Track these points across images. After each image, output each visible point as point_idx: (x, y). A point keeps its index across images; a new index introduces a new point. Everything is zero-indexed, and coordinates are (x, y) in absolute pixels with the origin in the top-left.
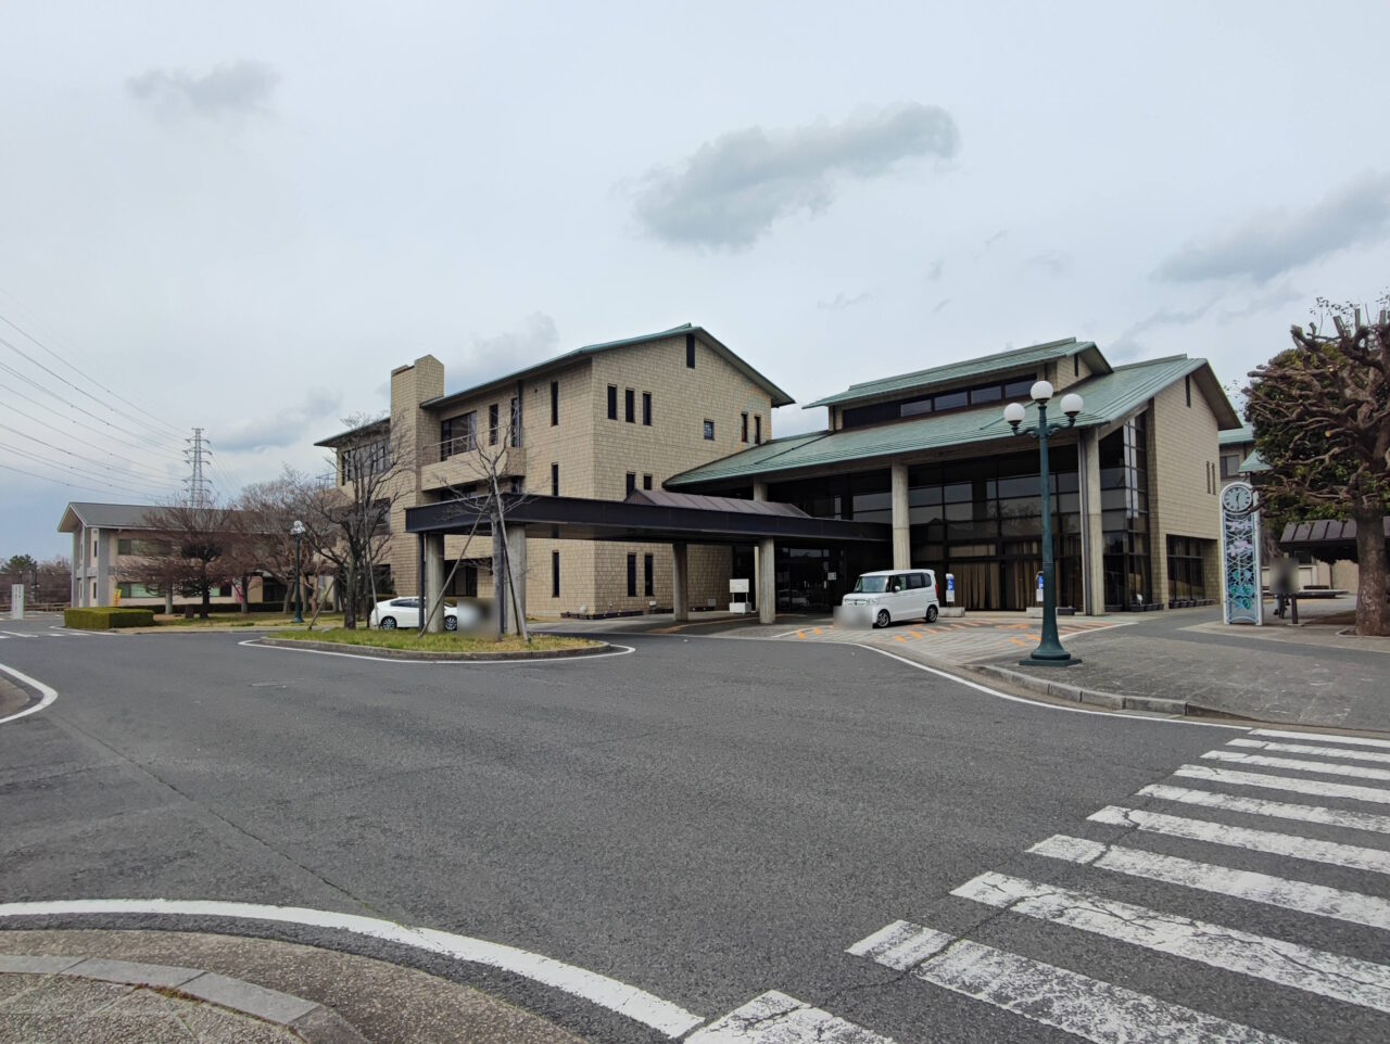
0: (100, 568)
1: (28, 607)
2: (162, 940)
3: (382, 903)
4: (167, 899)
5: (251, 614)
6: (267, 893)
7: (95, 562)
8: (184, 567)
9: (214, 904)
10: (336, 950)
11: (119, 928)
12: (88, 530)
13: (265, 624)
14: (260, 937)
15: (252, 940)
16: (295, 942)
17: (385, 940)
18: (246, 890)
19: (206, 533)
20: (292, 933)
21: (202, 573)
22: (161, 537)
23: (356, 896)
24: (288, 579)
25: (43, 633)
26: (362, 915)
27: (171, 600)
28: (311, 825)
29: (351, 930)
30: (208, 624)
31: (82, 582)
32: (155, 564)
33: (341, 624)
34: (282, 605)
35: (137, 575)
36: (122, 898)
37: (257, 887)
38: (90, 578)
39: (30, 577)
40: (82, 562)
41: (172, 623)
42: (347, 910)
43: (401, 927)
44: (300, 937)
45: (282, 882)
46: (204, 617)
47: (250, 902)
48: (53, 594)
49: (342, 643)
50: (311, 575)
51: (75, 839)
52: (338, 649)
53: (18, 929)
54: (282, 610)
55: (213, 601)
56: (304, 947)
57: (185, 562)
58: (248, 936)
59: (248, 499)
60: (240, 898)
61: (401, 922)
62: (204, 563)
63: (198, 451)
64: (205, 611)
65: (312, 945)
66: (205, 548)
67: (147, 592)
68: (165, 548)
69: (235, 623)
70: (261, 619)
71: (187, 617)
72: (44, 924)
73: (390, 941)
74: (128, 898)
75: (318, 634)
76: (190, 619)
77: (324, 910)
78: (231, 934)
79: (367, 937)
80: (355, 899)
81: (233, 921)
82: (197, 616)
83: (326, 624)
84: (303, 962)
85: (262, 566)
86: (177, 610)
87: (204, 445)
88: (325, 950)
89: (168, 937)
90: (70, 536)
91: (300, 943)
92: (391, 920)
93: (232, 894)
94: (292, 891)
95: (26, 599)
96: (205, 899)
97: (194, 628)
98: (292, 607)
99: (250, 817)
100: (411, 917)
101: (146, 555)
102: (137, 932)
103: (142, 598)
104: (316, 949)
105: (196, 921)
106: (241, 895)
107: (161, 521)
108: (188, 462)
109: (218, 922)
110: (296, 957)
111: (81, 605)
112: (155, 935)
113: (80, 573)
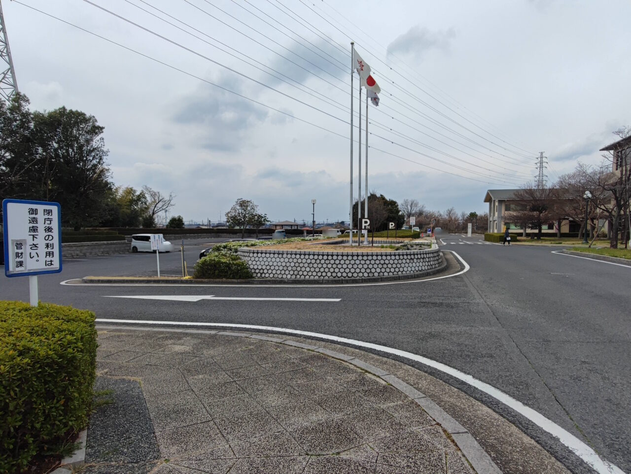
0: (499, 217)
1: (473, 232)
2: (464, 399)
3: (588, 430)
4: (474, 377)
5: (562, 238)
6: (520, 393)
7: (496, 214)
8: (531, 216)
9: (493, 388)
10: (548, 451)
11: (450, 384)
12: (494, 201)
13: (567, 243)
14: (508, 419)
15: (503, 420)
16: (525, 433)
17: (582, 461)
18: (510, 387)
19: (541, 200)
20: (526, 426)
21: (539, 218)
22: (521, 203)
23: (572, 417)
24: (582, 221)
25: (475, 242)
26: (573, 433)
27: (525, 231)
28: (558, 359)
29: (561, 440)
30: (540, 242)
31: (492, 222)
32: (519, 214)
33: (609, 246)
34: (578, 234)
35: (511, 219)
36: (456, 369)
37: (517, 387)
38: (494, 221)
39: (475, 220)
40: (492, 214)
41: (524, 241)
42: (563, 425)
43: (597, 456)
44: (529, 431)
45: (531, 390)
46: (539, 239)
47: (510, 395)
48: (482, 227)
49: (606, 255)
50: (595, 219)
51: (451, 334)
52: (604, 259)
53: (417, 368)
54: (578, 237)
55: (543, 231)
56: (529, 438)
57: (531, 213)
58: (502, 415)
59: (561, 182)
60: (506, 391)
61: (598, 451)
62: (540, 214)
63: (541, 163)
64: (540, 236)
65: (534, 439)
66: (540, 207)
67: (516, 227)
68: (524, 208)
69: (553, 242)
70: (566, 241)
71: (531, 238)
72: (426, 369)
73: (586, 464)
74: (459, 370)
75: (594, 250)
76: (532, 240)
77: (549, 419)
78: (494, 411)
79: (570, 452)
80: (571, 419)
81: (498, 403)
82: (536, 238)
83: (600, 245)
84: (525, 448)
85: (568, 215)
86: (528, 235)
87: (544, 159)
88: (540, 447)
89: (467, 398)
90: (488, 204)
91: (528, 435)
92: (591, 447)
93: (503, 387)
94: (535, 398)
95: (473, 229)
96: (490, 384)
97: (533, 243)
98: (583, 235)
99: (527, 344)
100: (606, 451)
101: (514, 211)
102: (456, 389)
103: (514, 230)
104: (535, 444)
105: (481, 395)
106: (507, 389)
107: (521, 195)
108: (537, 168)
109: (491, 400)
110: (523, 443)
111: (491, 232)
112: (462, 394)
113: (491, 219)
